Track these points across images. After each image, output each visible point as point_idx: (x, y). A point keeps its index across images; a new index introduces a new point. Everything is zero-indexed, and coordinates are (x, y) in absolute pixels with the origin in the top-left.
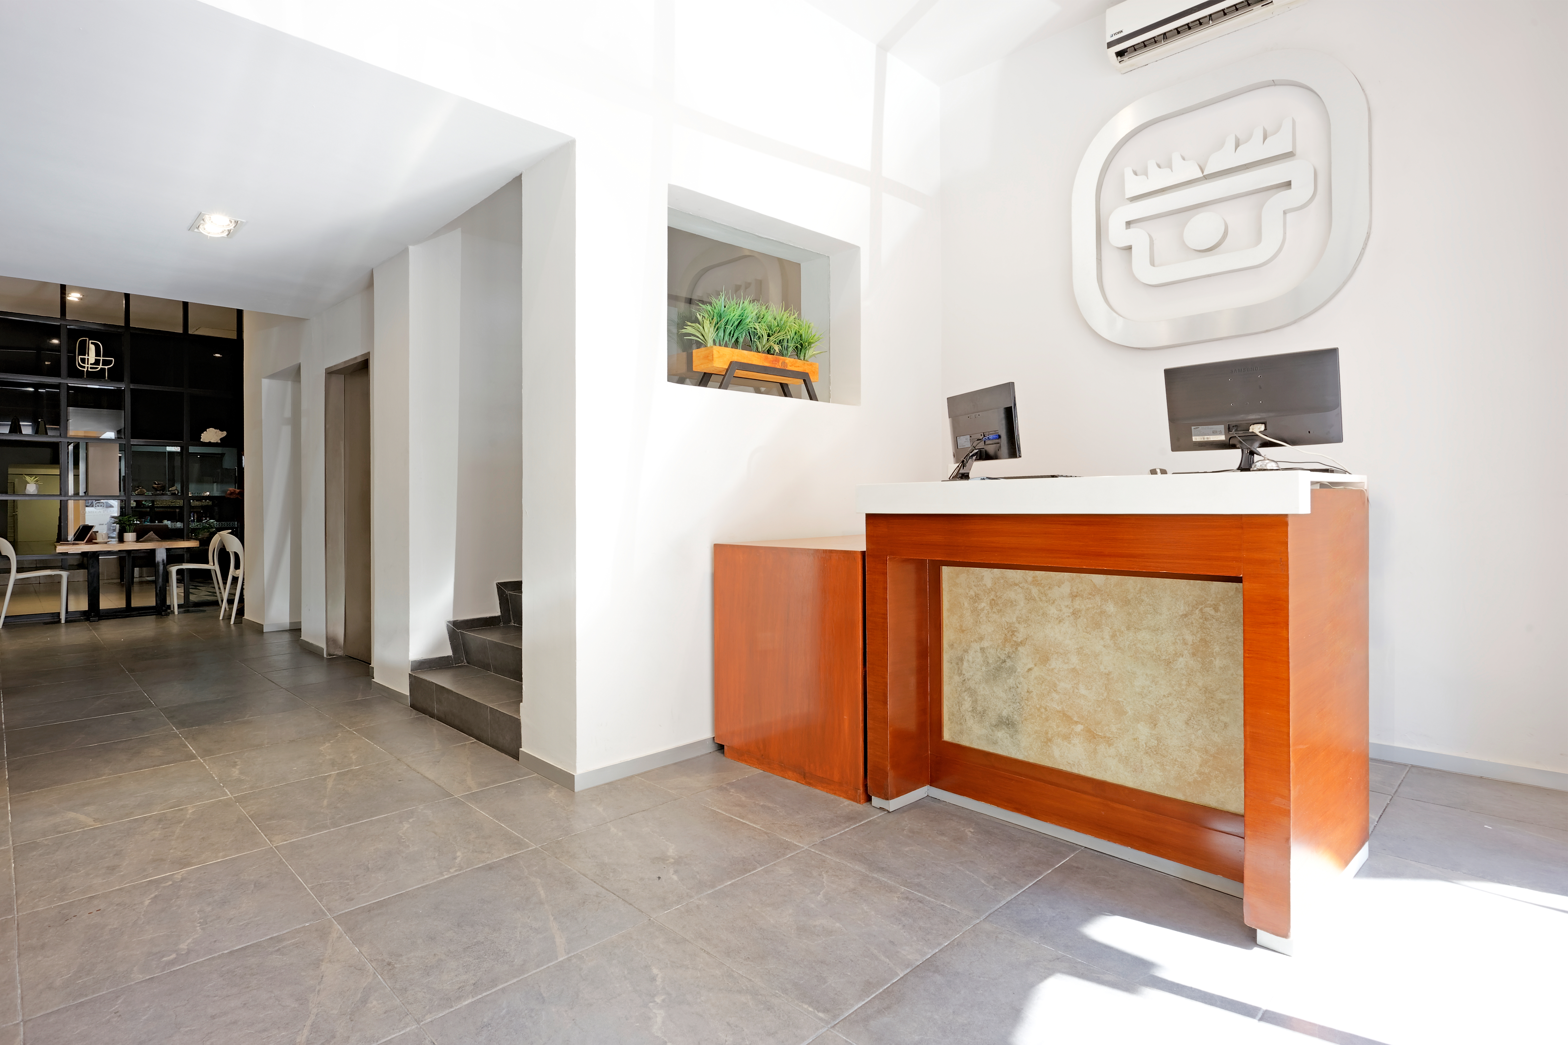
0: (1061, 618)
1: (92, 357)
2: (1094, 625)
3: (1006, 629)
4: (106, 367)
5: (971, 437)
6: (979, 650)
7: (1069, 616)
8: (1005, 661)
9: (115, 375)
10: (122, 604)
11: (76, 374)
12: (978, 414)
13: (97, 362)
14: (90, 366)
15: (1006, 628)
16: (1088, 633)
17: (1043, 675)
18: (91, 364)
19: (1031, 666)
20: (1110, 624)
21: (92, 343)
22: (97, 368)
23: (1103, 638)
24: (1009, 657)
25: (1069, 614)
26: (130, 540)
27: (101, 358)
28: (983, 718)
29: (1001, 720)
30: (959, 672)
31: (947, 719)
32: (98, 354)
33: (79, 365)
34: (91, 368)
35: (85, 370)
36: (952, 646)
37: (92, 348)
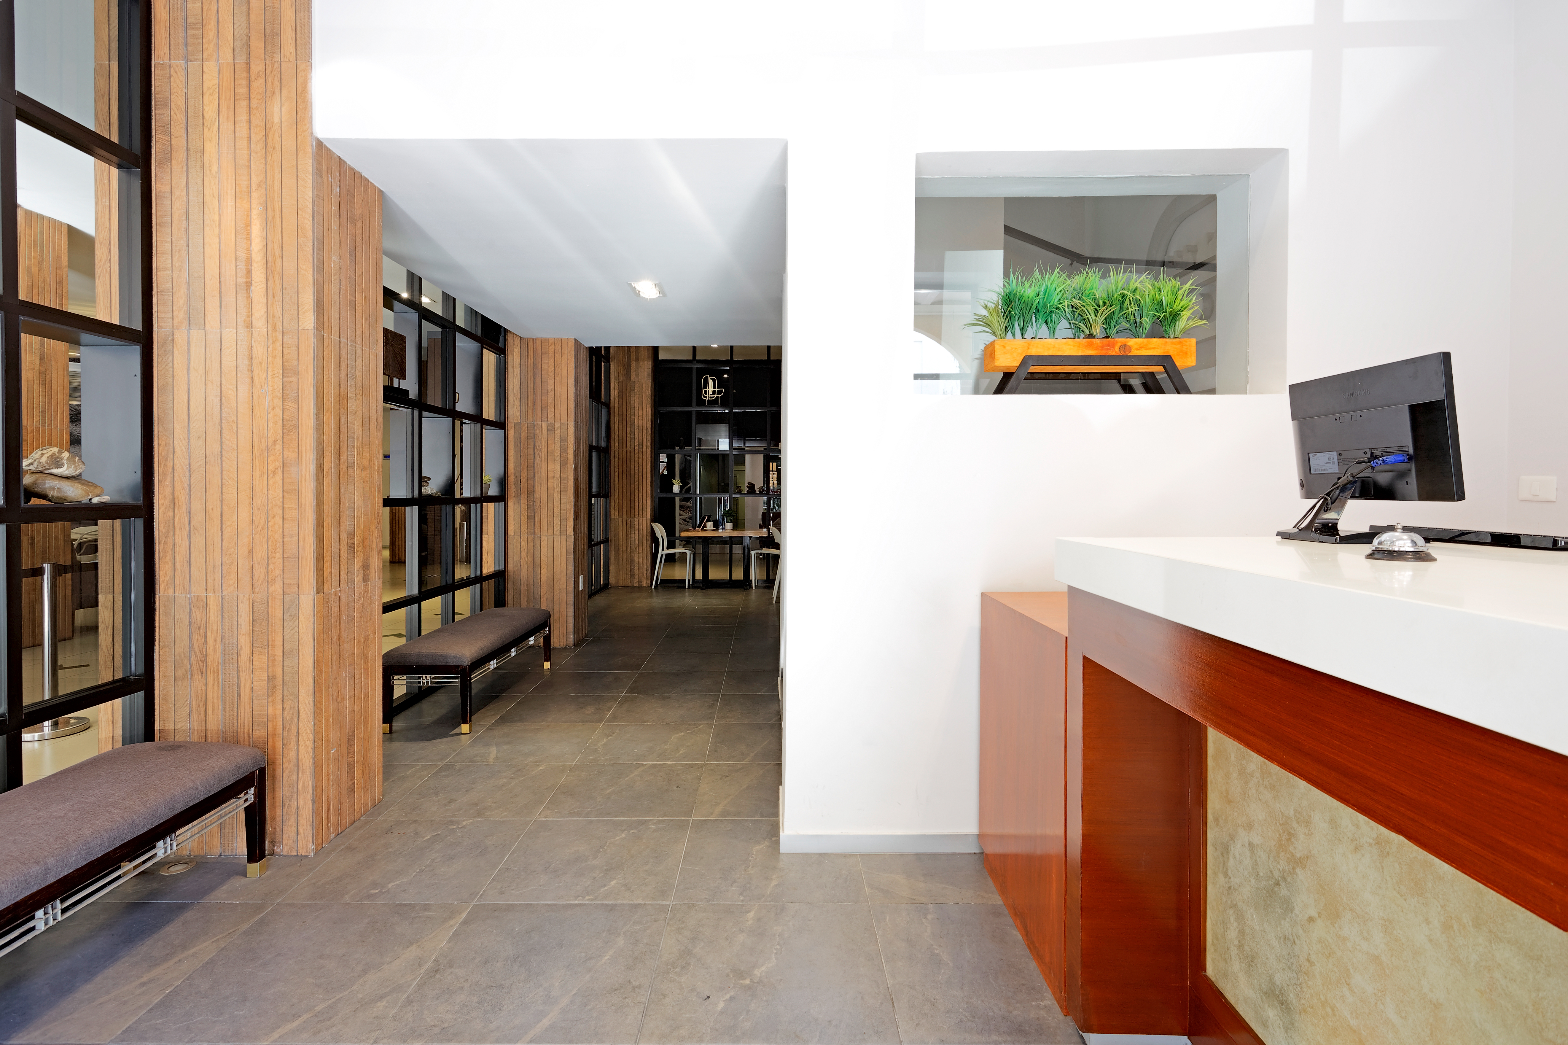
0: (1358, 842)
1: (711, 390)
2: (1412, 885)
3: (1281, 826)
4: (719, 396)
5: (1340, 455)
6: (1247, 845)
7: (1370, 845)
8: (1278, 884)
9: (724, 403)
10: (726, 576)
11: (701, 402)
12: (1359, 414)
13: (714, 392)
14: (709, 396)
15: (1281, 822)
16: (1401, 895)
17: (1330, 941)
18: (711, 395)
19: (1313, 913)
20: (1441, 896)
21: (711, 379)
22: (714, 397)
23: (1428, 921)
24: (1284, 879)
25: (1371, 841)
26: (729, 528)
27: (716, 389)
28: (1251, 968)
29: (1272, 988)
30: (1225, 870)
31: (1211, 942)
32: (714, 387)
33: (703, 396)
34: (711, 397)
35: (707, 399)
36: (1216, 820)
37: (711, 383)
